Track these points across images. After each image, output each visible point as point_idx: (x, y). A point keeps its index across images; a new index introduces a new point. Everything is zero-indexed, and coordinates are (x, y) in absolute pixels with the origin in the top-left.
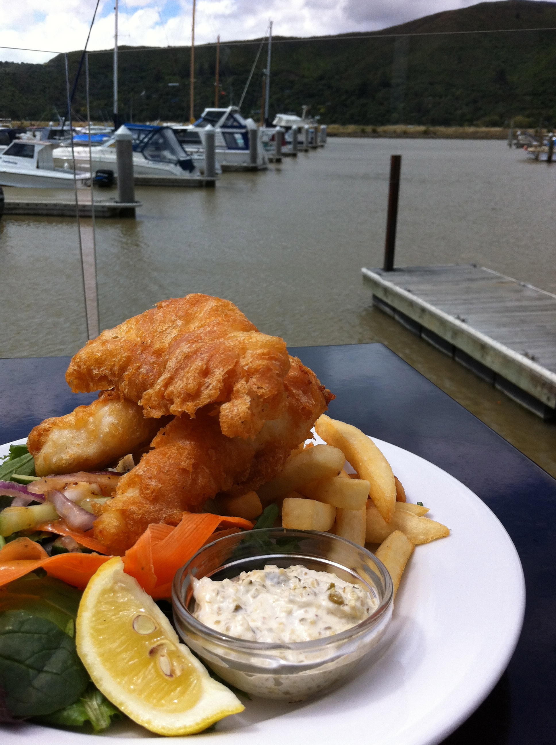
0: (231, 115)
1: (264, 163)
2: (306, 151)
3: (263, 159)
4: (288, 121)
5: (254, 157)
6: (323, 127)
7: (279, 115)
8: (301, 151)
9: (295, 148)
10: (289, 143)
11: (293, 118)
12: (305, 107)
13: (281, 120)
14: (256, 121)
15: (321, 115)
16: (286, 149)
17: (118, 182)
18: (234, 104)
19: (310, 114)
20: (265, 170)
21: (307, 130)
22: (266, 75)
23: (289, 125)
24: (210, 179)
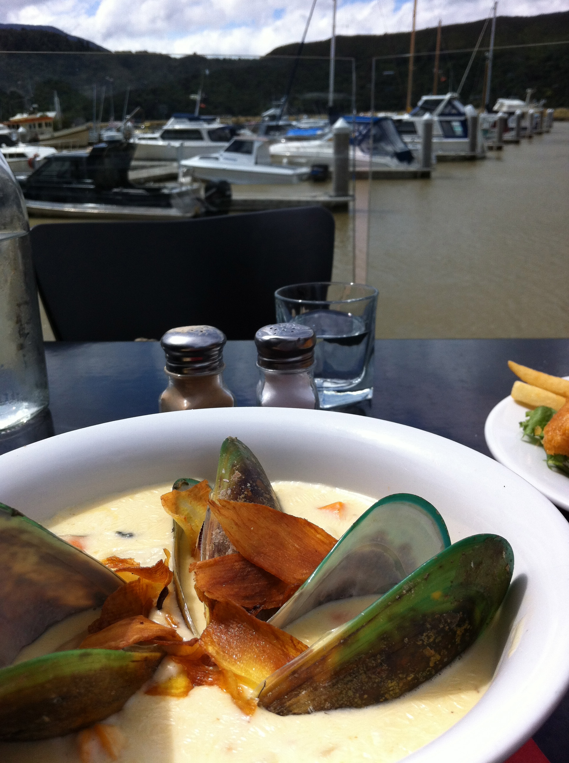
0: (450, 102)
1: (483, 151)
2: (530, 137)
3: (483, 147)
4: (510, 106)
5: (473, 145)
6: (549, 111)
7: (501, 101)
8: (524, 137)
9: (518, 135)
10: (512, 129)
11: (516, 102)
12: (529, 91)
13: (502, 105)
14: (476, 106)
15: (548, 98)
16: (509, 136)
17: (334, 176)
18: (454, 90)
19: (535, 98)
20: (483, 158)
21: (532, 115)
22: (488, 58)
23: (512, 110)
24: (426, 169)
